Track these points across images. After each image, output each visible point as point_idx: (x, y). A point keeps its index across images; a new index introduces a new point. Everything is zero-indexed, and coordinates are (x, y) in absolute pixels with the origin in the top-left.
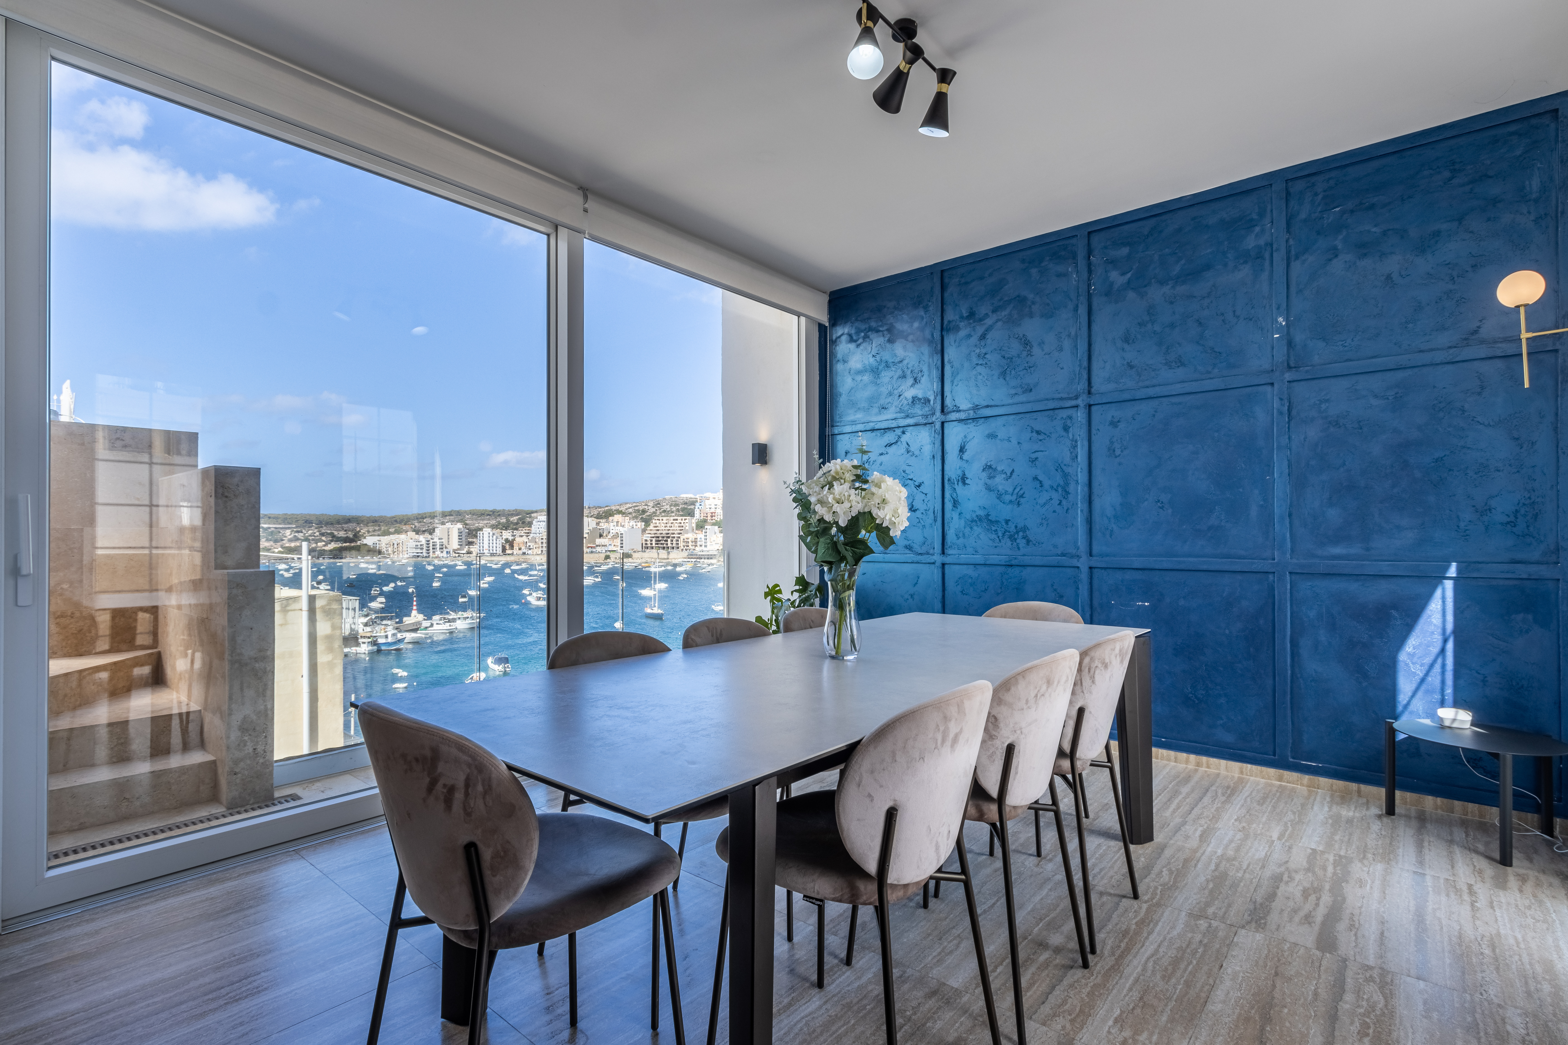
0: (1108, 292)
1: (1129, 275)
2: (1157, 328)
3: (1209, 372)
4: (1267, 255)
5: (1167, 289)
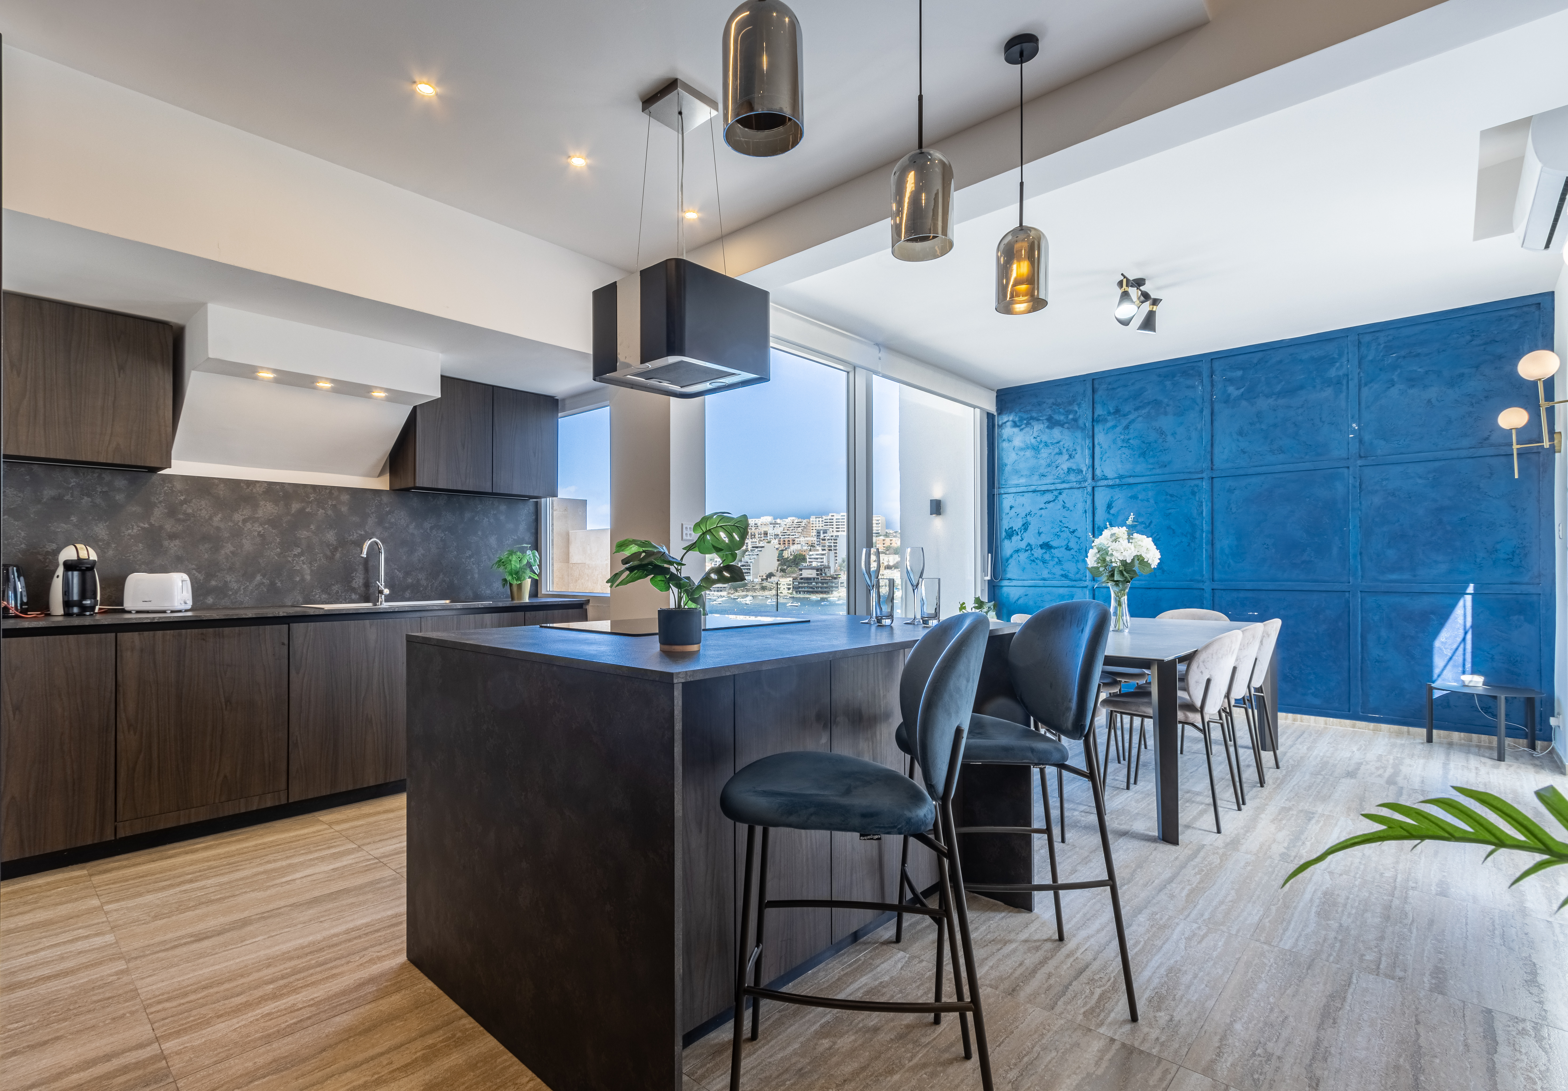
0: (1227, 400)
1: (1242, 390)
2: (1264, 427)
3: (1303, 458)
4: (1344, 382)
5: (1271, 401)
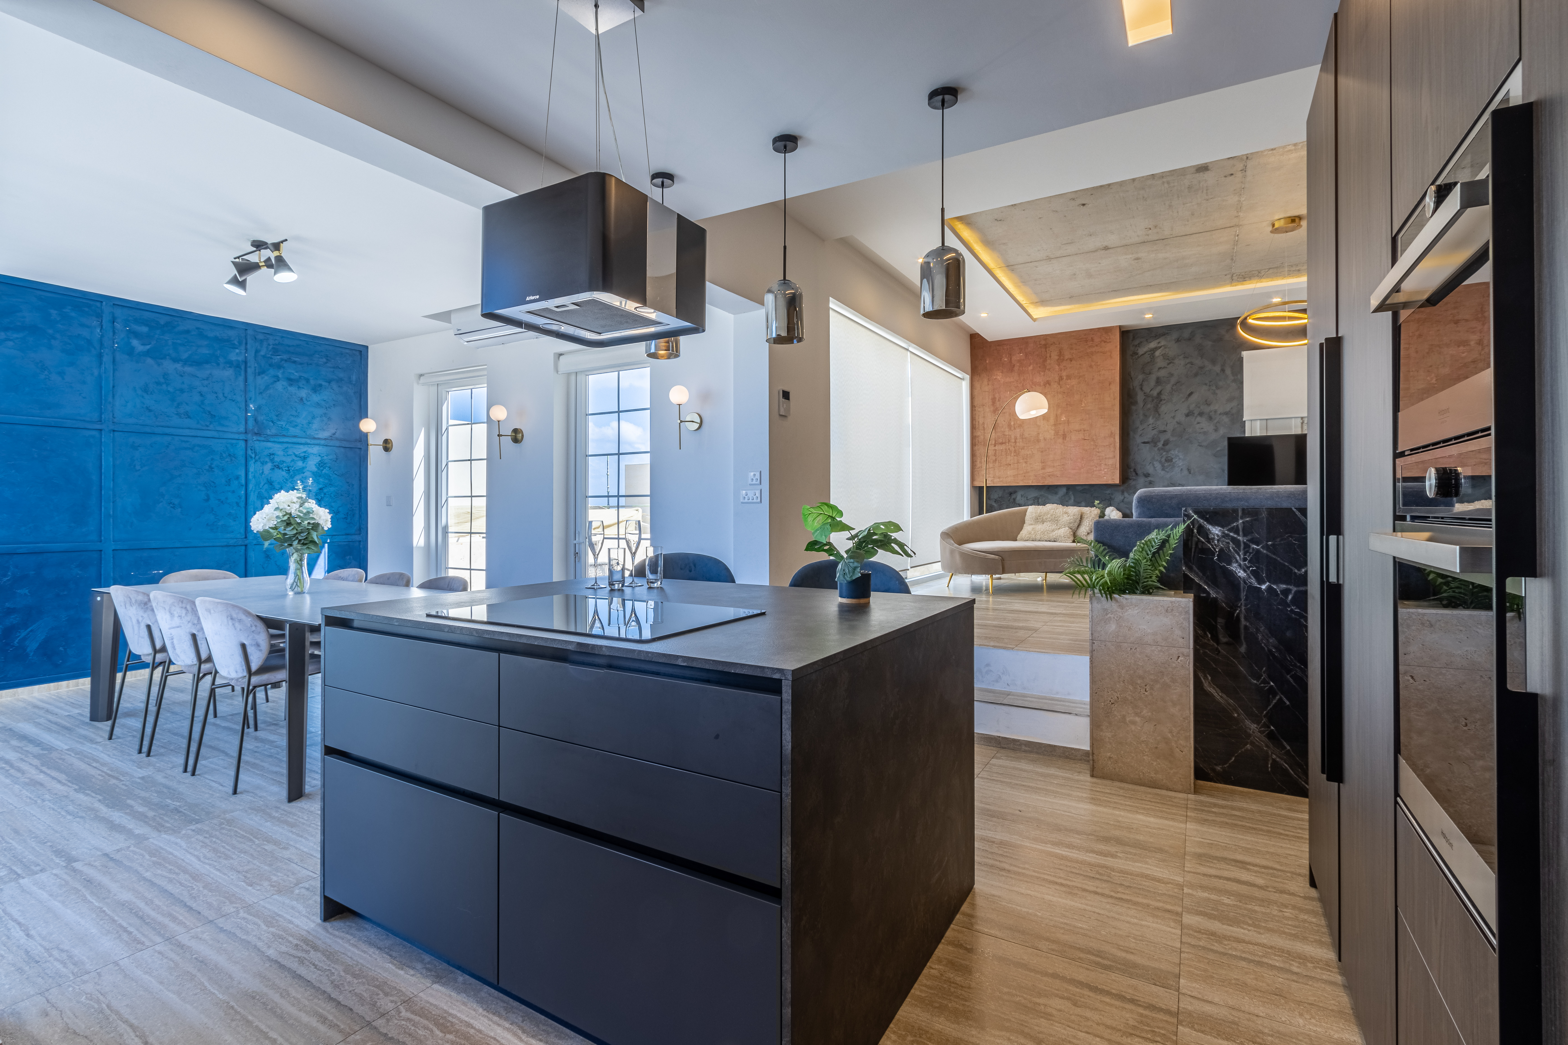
0: (130, 352)
1: (148, 347)
2: (171, 389)
3: (207, 426)
4: (243, 367)
5: (178, 366)
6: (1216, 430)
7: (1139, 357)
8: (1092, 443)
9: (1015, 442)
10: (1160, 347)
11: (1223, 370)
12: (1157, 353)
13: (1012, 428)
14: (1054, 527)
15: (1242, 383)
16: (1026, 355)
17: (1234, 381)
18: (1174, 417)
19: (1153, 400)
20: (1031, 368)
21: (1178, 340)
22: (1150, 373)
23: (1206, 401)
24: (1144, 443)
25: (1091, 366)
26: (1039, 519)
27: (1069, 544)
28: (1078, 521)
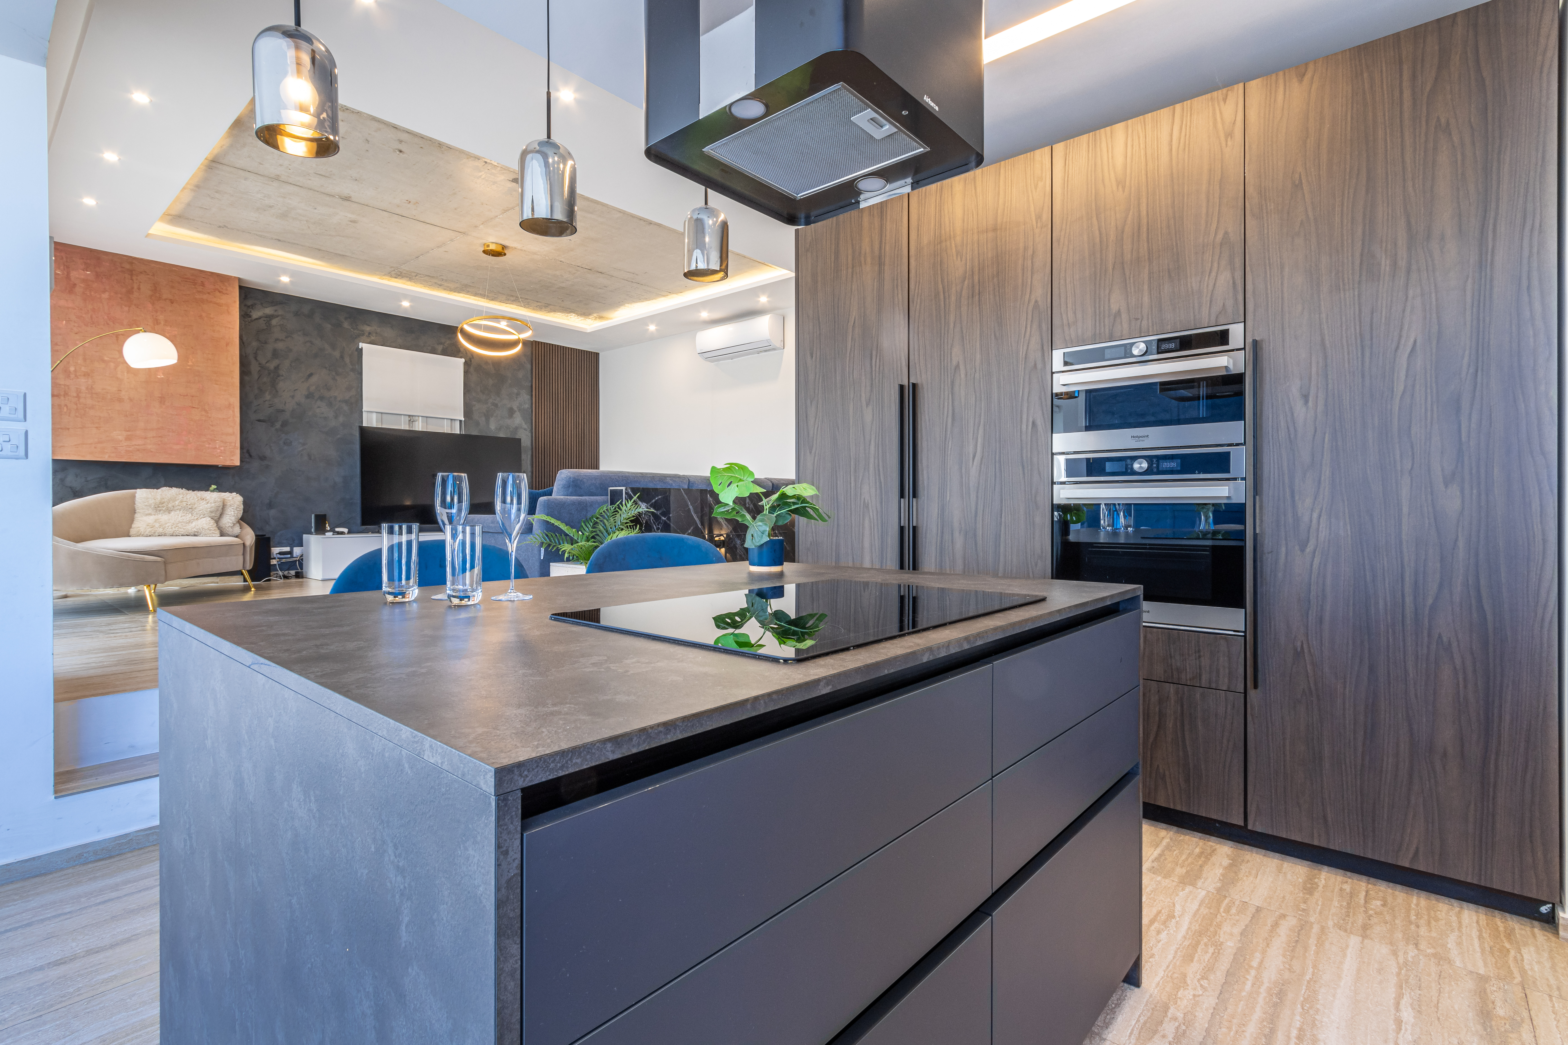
6: (336, 417)
7: (252, 321)
8: (203, 413)
9: (78, 397)
10: (277, 316)
11: (342, 357)
12: (274, 322)
13: (72, 376)
14: (189, 516)
15: (361, 373)
16: (97, 275)
17: (353, 370)
18: (293, 397)
19: (269, 374)
20: (106, 296)
21: (296, 314)
22: (266, 343)
23: (326, 385)
24: (259, 421)
25: (201, 316)
26: (159, 508)
27: (217, 539)
28: (220, 509)
